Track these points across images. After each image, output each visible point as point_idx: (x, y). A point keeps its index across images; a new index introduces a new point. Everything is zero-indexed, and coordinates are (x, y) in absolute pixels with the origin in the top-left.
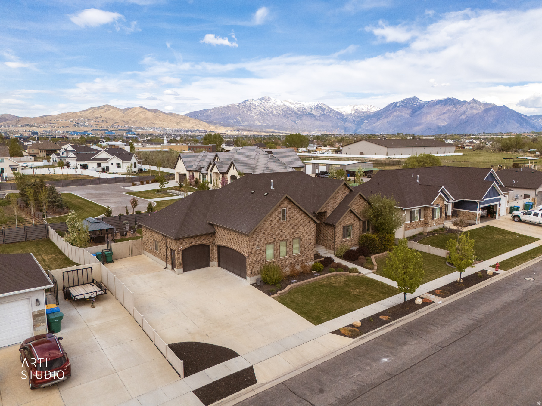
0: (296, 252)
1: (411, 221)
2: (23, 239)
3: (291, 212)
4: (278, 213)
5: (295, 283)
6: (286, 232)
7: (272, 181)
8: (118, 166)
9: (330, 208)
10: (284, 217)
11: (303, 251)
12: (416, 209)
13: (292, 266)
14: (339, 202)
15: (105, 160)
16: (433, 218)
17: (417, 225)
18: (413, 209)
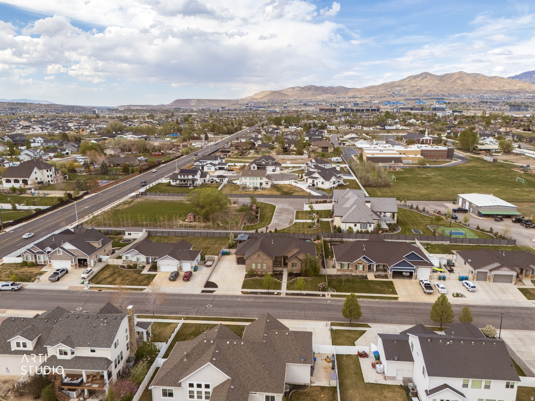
0: (265, 267)
1: (341, 268)
2: (225, 236)
3: (262, 255)
4: (257, 254)
5: (257, 277)
6: (260, 261)
8: (323, 183)
9: (289, 255)
10: (259, 256)
11: (267, 268)
12: (346, 263)
13: (262, 272)
14: (294, 253)
15: (316, 178)
16: (356, 269)
17: (346, 271)
18: (343, 263)
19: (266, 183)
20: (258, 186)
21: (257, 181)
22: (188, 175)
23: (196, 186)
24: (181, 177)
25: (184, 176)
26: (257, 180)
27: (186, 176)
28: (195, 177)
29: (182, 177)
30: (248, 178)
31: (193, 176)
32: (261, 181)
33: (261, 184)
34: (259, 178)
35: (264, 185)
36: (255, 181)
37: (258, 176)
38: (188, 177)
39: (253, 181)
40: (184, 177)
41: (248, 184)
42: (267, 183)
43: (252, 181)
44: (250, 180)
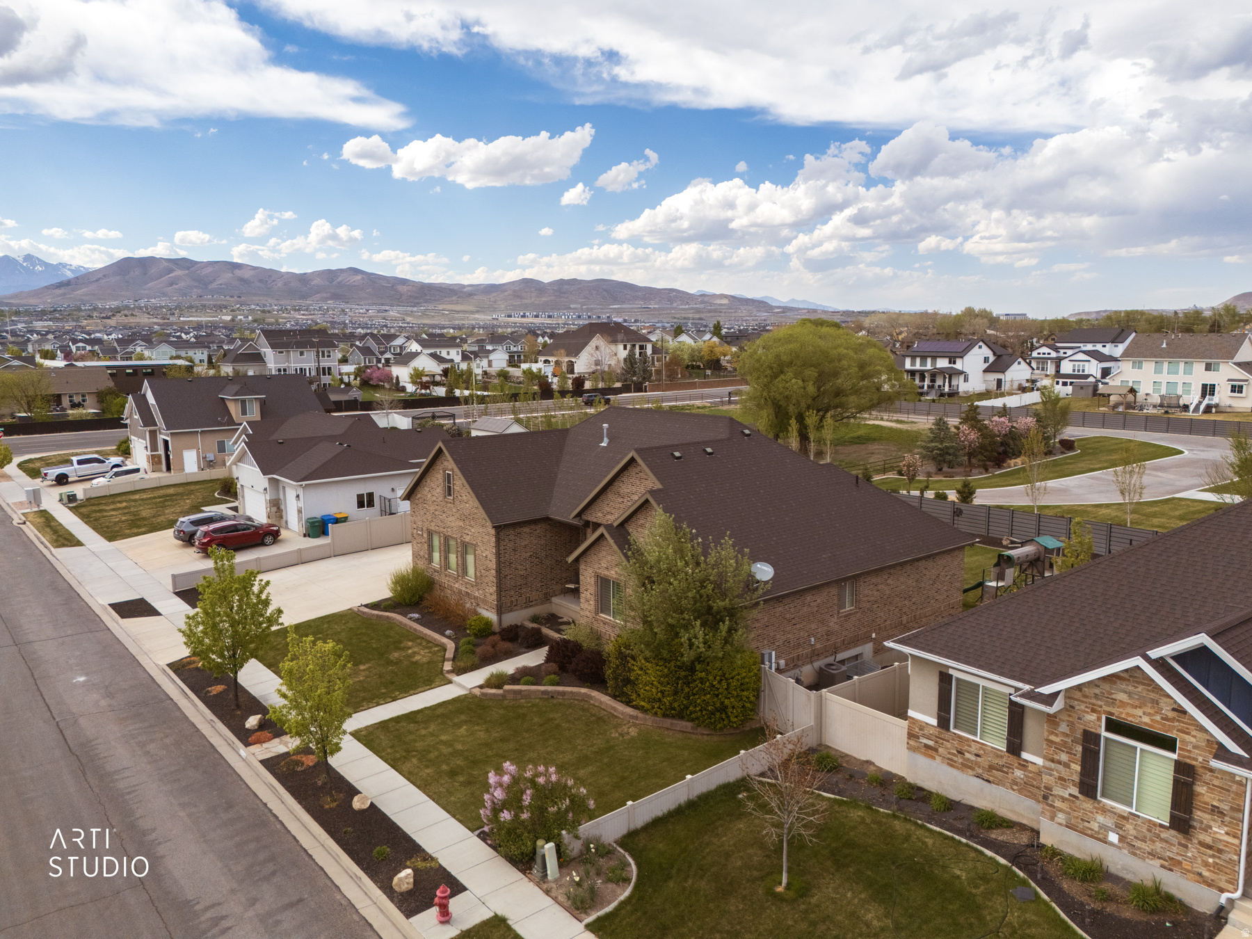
0: (471, 572)
1: (943, 723)
4: (441, 478)
6: (453, 522)
7: (605, 425)
11: (481, 580)
16: (1088, 788)
17: (991, 773)
18: (961, 671)
19: (1233, 389)
20: (1193, 398)
21: (1187, 379)
22: (934, 358)
23: (951, 395)
24: (913, 364)
25: (924, 359)
26: (1188, 372)
27: (929, 360)
28: (959, 365)
29: (918, 367)
30: (1149, 366)
31: (952, 361)
32: (1210, 377)
33: (1208, 390)
34: (1199, 367)
35: (1222, 396)
36: (1180, 377)
37: (1198, 355)
38: (934, 363)
39: (1172, 378)
40: (923, 363)
41: (1143, 390)
42: (1237, 389)
43: (1165, 377)
44: (1158, 371)
